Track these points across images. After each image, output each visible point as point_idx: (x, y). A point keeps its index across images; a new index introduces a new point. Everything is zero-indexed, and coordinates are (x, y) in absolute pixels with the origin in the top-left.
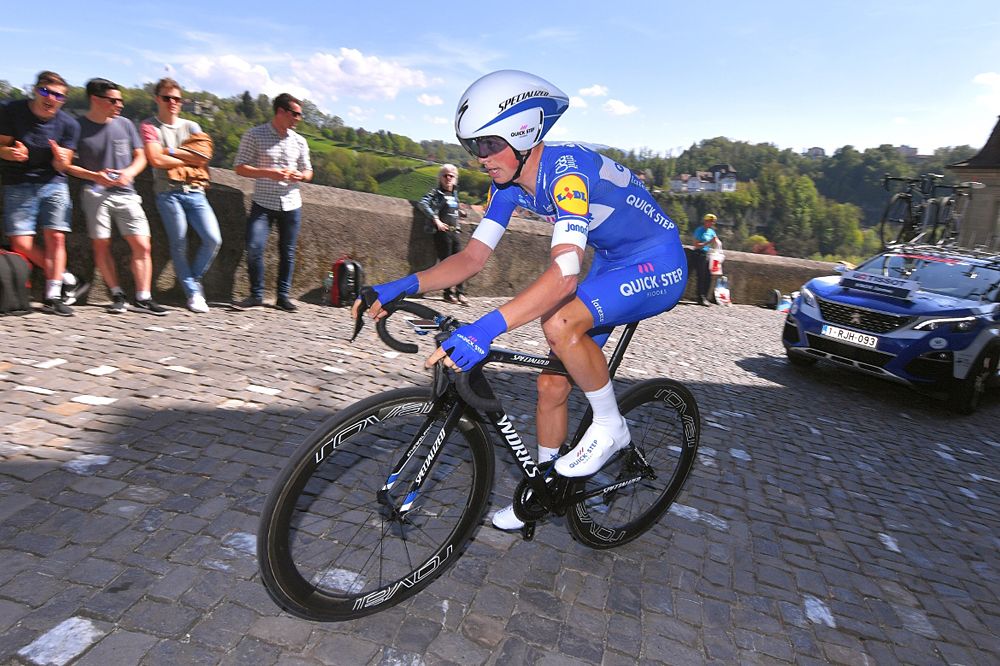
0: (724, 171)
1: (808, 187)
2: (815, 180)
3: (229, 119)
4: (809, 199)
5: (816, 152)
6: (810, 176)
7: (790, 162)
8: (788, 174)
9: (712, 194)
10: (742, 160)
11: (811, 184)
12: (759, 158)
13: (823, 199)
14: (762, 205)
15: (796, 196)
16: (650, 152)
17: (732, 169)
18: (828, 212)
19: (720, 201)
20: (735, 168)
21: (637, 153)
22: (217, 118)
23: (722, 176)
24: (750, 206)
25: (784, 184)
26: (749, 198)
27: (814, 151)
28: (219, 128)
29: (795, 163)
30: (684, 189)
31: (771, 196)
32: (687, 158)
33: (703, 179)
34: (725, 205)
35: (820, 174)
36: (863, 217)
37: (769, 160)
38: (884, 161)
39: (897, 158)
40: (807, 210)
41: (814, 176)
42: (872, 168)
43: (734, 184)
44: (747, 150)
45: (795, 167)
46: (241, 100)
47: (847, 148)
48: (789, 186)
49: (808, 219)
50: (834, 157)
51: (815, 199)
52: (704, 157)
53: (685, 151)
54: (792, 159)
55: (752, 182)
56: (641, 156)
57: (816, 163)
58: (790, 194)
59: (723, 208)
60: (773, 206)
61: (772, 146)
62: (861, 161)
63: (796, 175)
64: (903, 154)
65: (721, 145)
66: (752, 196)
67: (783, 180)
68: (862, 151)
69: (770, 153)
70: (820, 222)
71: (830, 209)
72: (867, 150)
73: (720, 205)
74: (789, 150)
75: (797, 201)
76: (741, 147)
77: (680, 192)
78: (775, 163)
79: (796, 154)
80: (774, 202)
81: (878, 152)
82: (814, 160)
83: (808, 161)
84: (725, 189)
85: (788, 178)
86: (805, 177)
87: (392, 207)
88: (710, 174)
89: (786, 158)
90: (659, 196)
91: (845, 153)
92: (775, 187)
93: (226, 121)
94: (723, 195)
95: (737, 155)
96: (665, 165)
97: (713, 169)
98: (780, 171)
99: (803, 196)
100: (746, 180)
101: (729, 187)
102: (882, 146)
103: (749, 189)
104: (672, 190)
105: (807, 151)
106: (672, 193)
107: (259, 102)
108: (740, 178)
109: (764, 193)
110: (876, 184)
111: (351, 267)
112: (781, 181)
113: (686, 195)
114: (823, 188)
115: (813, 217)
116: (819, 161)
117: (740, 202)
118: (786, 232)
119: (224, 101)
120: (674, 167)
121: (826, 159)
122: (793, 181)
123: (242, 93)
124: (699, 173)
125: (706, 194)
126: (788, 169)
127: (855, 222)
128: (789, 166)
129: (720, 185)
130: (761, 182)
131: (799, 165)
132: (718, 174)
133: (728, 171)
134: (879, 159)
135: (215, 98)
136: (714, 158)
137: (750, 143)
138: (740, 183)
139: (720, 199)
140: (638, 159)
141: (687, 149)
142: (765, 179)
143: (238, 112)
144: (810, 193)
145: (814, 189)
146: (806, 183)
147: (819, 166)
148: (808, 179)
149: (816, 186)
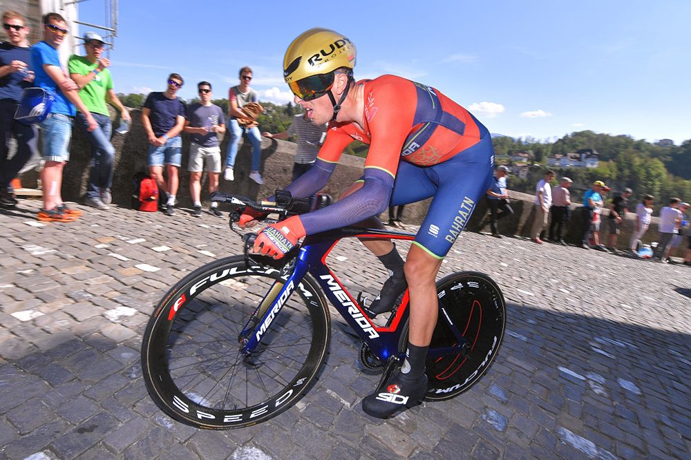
0: (589, 153)
1: (659, 167)
2: (664, 162)
3: (280, 117)
4: (659, 175)
5: (666, 143)
6: (660, 160)
7: (643, 148)
8: (641, 157)
9: (578, 168)
10: (604, 147)
11: (661, 165)
12: (618, 145)
13: (671, 176)
14: (619, 178)
15: (648, 172)
16: (533, 139)
17: (595, 152)
18: (674, 185)
19: (586, 174)
20: (597, 151)
21: (523, 140)
22: (274, 116)
23: (588, 157)
24: (609, 178)
25: (638, 163)
26: (608, 172)
27: (665, 142)
28: (274, 121)
29: (647, 150)
30: (557, 164)
31: (627, 172)
32: (560, 144)
33: (572, 158)
34: (589, 176)
35: (669, 159)
37: (626, 146)
40: (658, 183)
41: (664, 159)
43: (597, 163)
44: (609, 140)
45: (648, 153)
46: (287, 107)
48: (642, 165)
49: (658, 189)
50: (682, 146)
51: (664, 176)
52: (574, 143)
53: (560, 140)
54: (644, 146)
55: (611, 162)
56: (526, 142)
57: (666, 150)
58: (643, 171)
59: (587, 178)
60: (628, 179)
61: (629, 137)
63: (649, 159)
65: (588, 136)
66: (611, 171)
67: (637, 161)
69: (627, 142)
70: (668, 192)
71: (676, 184)
73: (584, 176)
74: (642, 140)
75: (649, 176)
76: (604, 138)
77: (554, 166)
78: (631, 149)
79: (649, 143)
80: (629, 176)
82: (664, 148)
83: (659, 148)
84: (589, 166)
85: (643, 160)
86: (656, 160)
87: (355, 163)
88: (578, 155)
89: (640, 146)
90: (538, 168)
92: (630, 166)
93: (278, 118)
94: (588, 169)
95: (601, 143)
96: (544, 148)
97: (580, 152)
98: (634, 155)
99: (653, 173)
100: (606, 160)
101: (592, 164)
103: (609, 167)
104: (548, 165)
106: (548, 167)
107: (296, 108)
108: (600, 158)
109: (620, 170)
111: (324, 198)
112: (636, 162)
113: (558, 168)
114: (670, 168)
115: (662, 190)
116: (669, 149)
117: (601, 174)
118: (637, 198)
119: (278, 107)
120: (550, 149)
121: (674, 148)
122: (646, 162)
123: (288, 103)
124: (569, 154)
125: (574, 168)
126: (642, 154)
128: (642, 152)
129: (585, 163)
130: (618, 162)
131: (651, 151)
132: (584, 155)
133: (592, 154)
135: (274, 105)
136: (582, 144)
137: (611, 135)
138: (601, 162)
139: (584, 172)
140: (524, 144)
141: (561, 138)
142: (622, 160)
143: (284, 113)
144: (660, 171)
145: (663, 169)
146: (657, 164)
147: (668, 152)
148: (659, 162)
149: (665, 167)
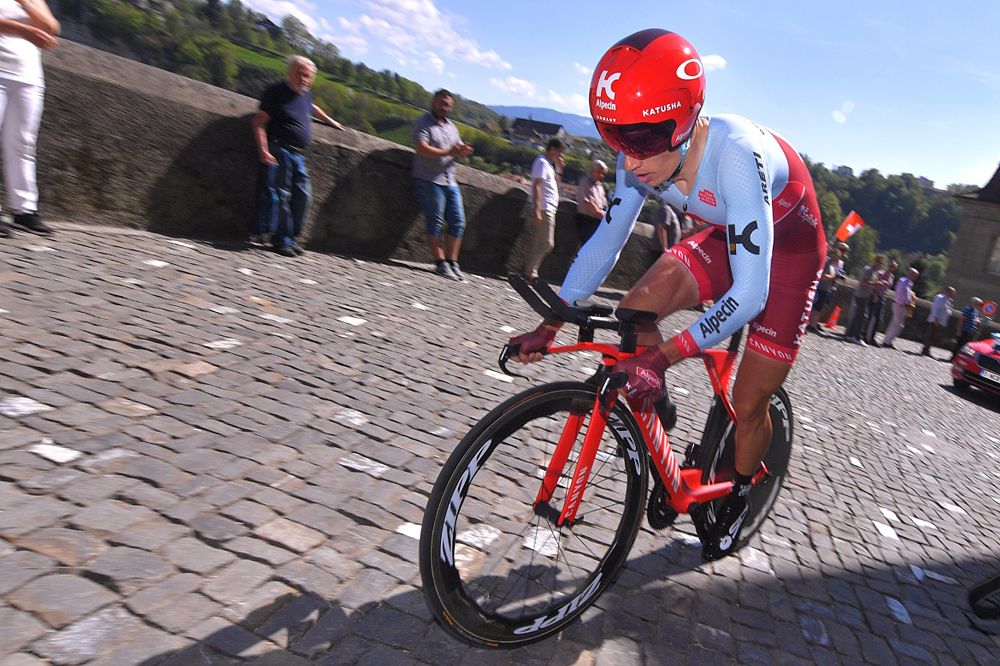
1: (834, 204)
2: (841, 198)
4: (833, 216)
5: (845, 172)
6: (836, 195)
7: (820, 176)
11: (836, 202)
27: (844, 170)
29: (825, 178)
35: (847, 195)
36: (878, 241)
38: (904, 190)
39: (916, 187)
40: (830, 227)
41: (841, 194)
42: (893, 195)
45: (824, 183)
47: (873, 172)
50: (860, 178)
51: (839, 217)
54: (822, 174)
57: (843, 181)
62: (884, 186)
63: (824, 191)
64: (922, 185)
68: (885, 176)
72: (891, 176)
74: (820, 165)
79: (826, 170)
81: (901, 180)
82: (843, 179)
83: (837, 179)
86: (832, 195)
89: (818, 171)
91: (871, 176)
99: (828, 213)
102: (904, 175)
105: (837, 169)
110: (895, 211)
116: (847, 180)
121: (853, 179)
127: (871, 245)
128: (819, 181)
131: (827, 182)
134: (901, 186)
144: (836, 212)
145: (839, 208)
146: (832, 200)
147: (845, 185)
148: (835, 197)
149: (841, 205)
